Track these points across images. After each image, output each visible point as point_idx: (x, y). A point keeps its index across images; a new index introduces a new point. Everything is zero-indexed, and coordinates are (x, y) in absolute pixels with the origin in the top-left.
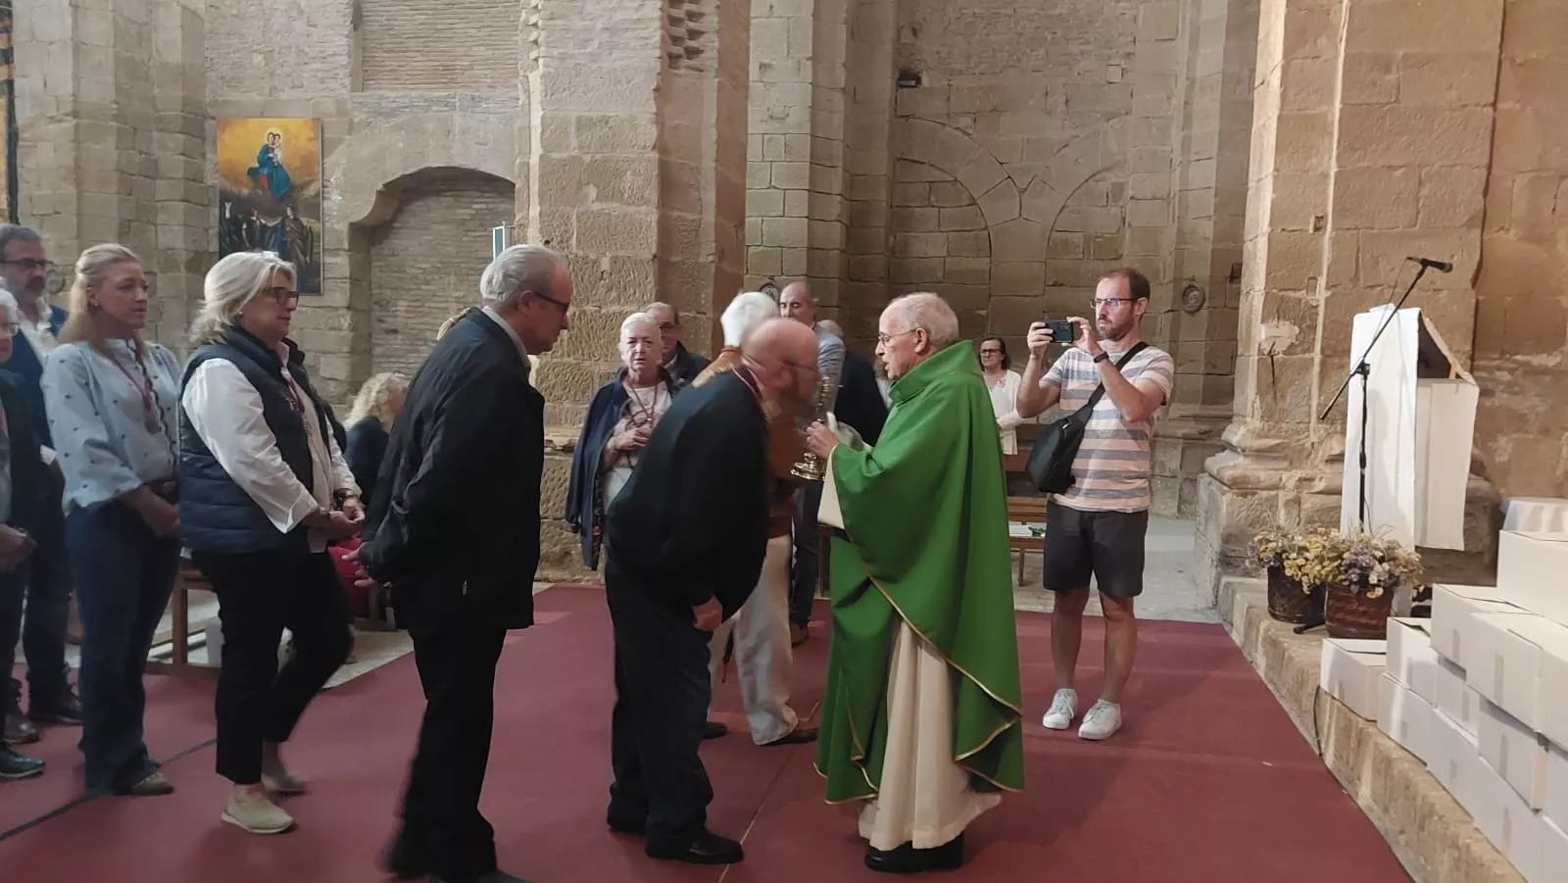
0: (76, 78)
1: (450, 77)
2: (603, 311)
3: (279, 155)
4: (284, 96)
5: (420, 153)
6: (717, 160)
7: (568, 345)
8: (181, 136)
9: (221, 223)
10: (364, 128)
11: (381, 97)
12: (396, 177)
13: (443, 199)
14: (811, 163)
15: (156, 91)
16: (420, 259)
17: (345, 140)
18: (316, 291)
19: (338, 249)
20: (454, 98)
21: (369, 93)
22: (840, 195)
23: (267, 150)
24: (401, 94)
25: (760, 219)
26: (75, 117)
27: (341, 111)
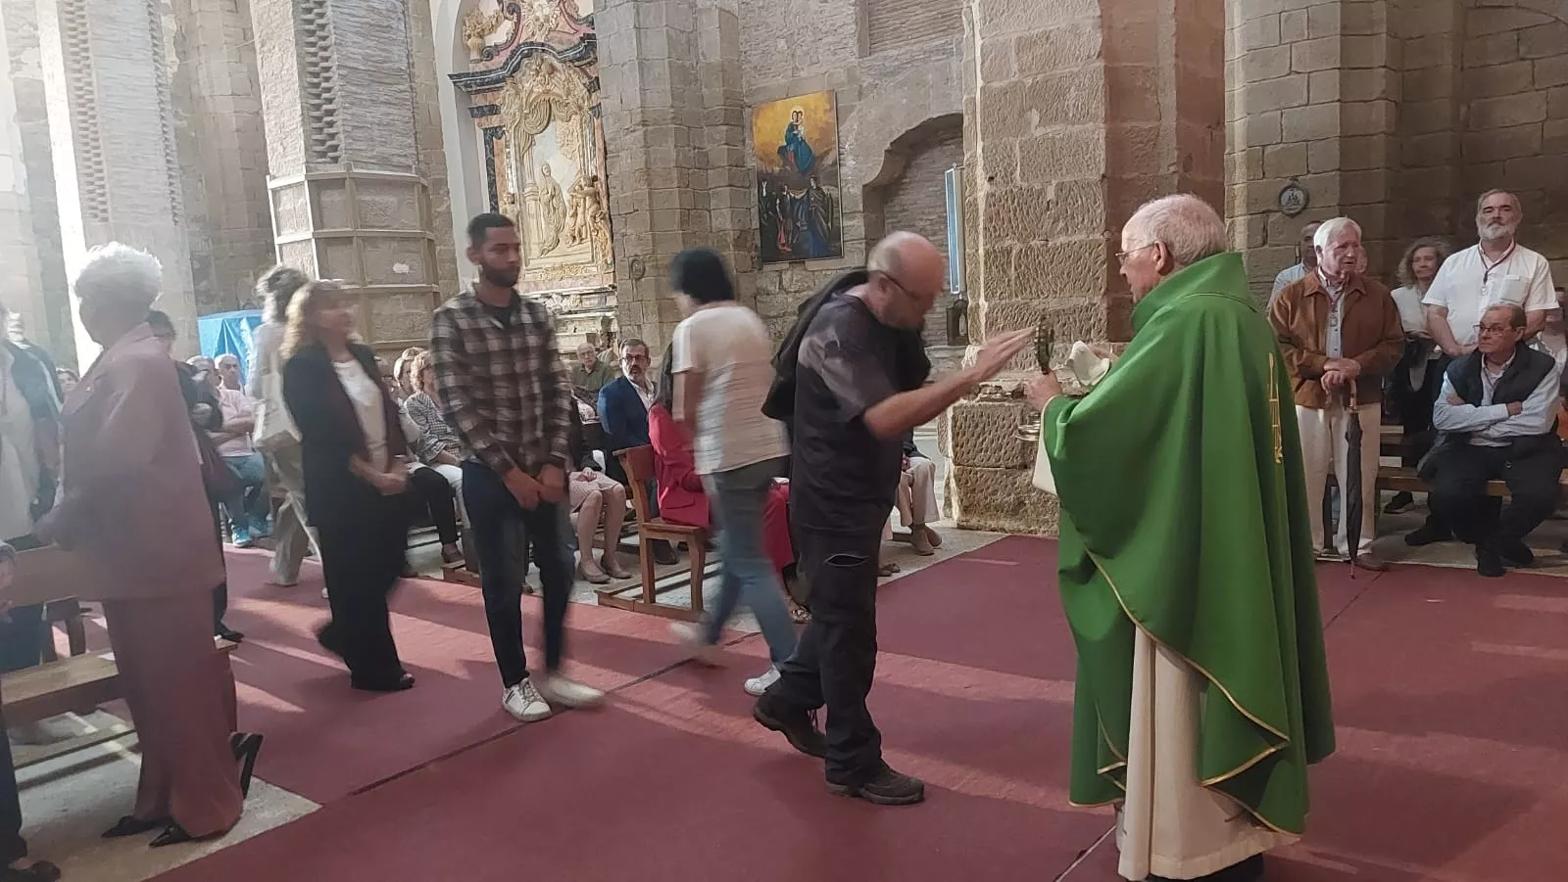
0: (643, 91)
1: (947, 23)
2: (1050, 244)
3: (802, 131)
4: (803, 74)
5: (921, 106)
6: (1177, 56)
7: (1016, 284)
8: (724, 128)
9: (759, 201)
10: (872, 92)
11: (885, 58)
12: (900, 134)
13: (945, 148)
14: (1341, 35)
15: (704, 90)
16: (927, 211)
17: (853, 107)
18: (838, 254)
19: (855, 212)
20: (952, 44)
21: (876, 55)
22: (1384, 67)
23: (792, 127)
24: (903, 51)
25: (1279, 112)
26: (643, 125)
27: (852, 78)
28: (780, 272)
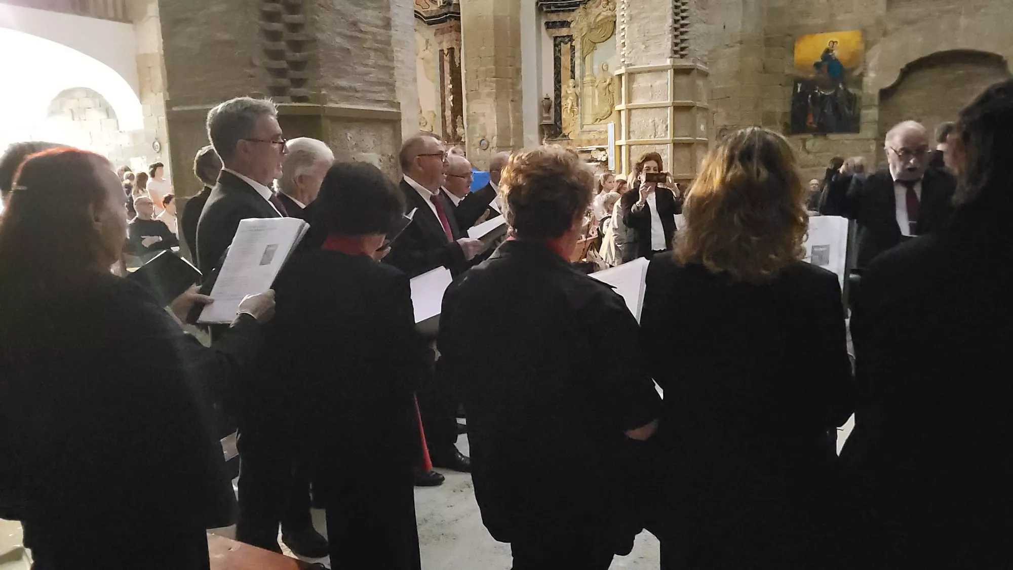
3: (836, 53)
4: (840, 18)
5: (934, 43)
9: (793, 95)
10: (895, 32)
12: (912, 61)
17: (880, 41)
19: (871, 105)
23: (828, 51)
28: (804, 141)
